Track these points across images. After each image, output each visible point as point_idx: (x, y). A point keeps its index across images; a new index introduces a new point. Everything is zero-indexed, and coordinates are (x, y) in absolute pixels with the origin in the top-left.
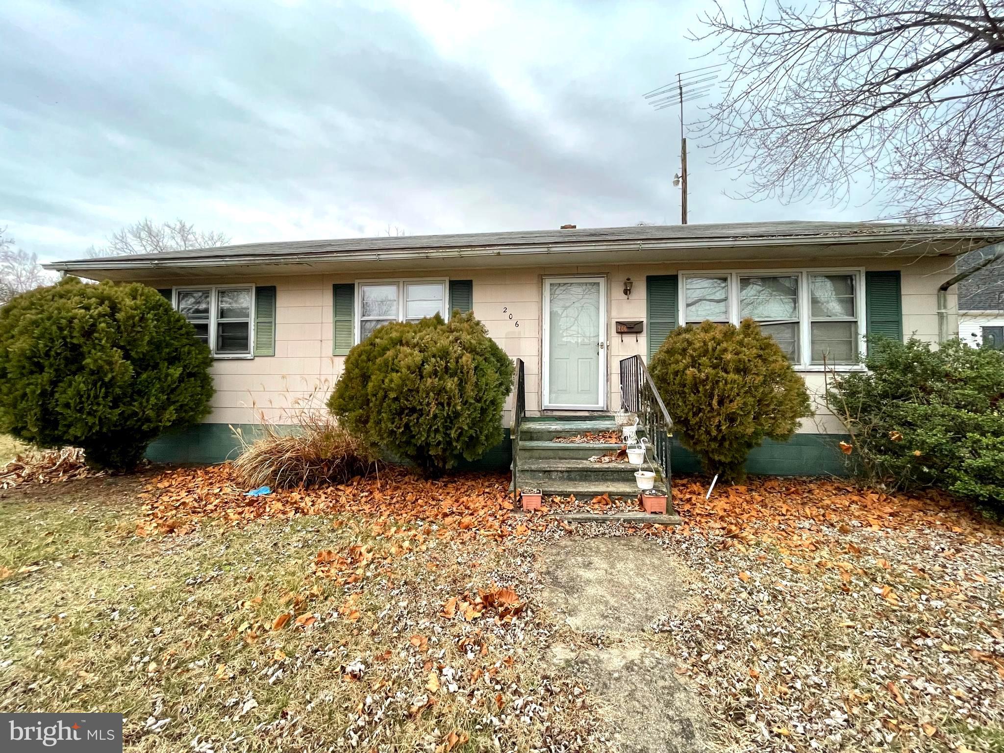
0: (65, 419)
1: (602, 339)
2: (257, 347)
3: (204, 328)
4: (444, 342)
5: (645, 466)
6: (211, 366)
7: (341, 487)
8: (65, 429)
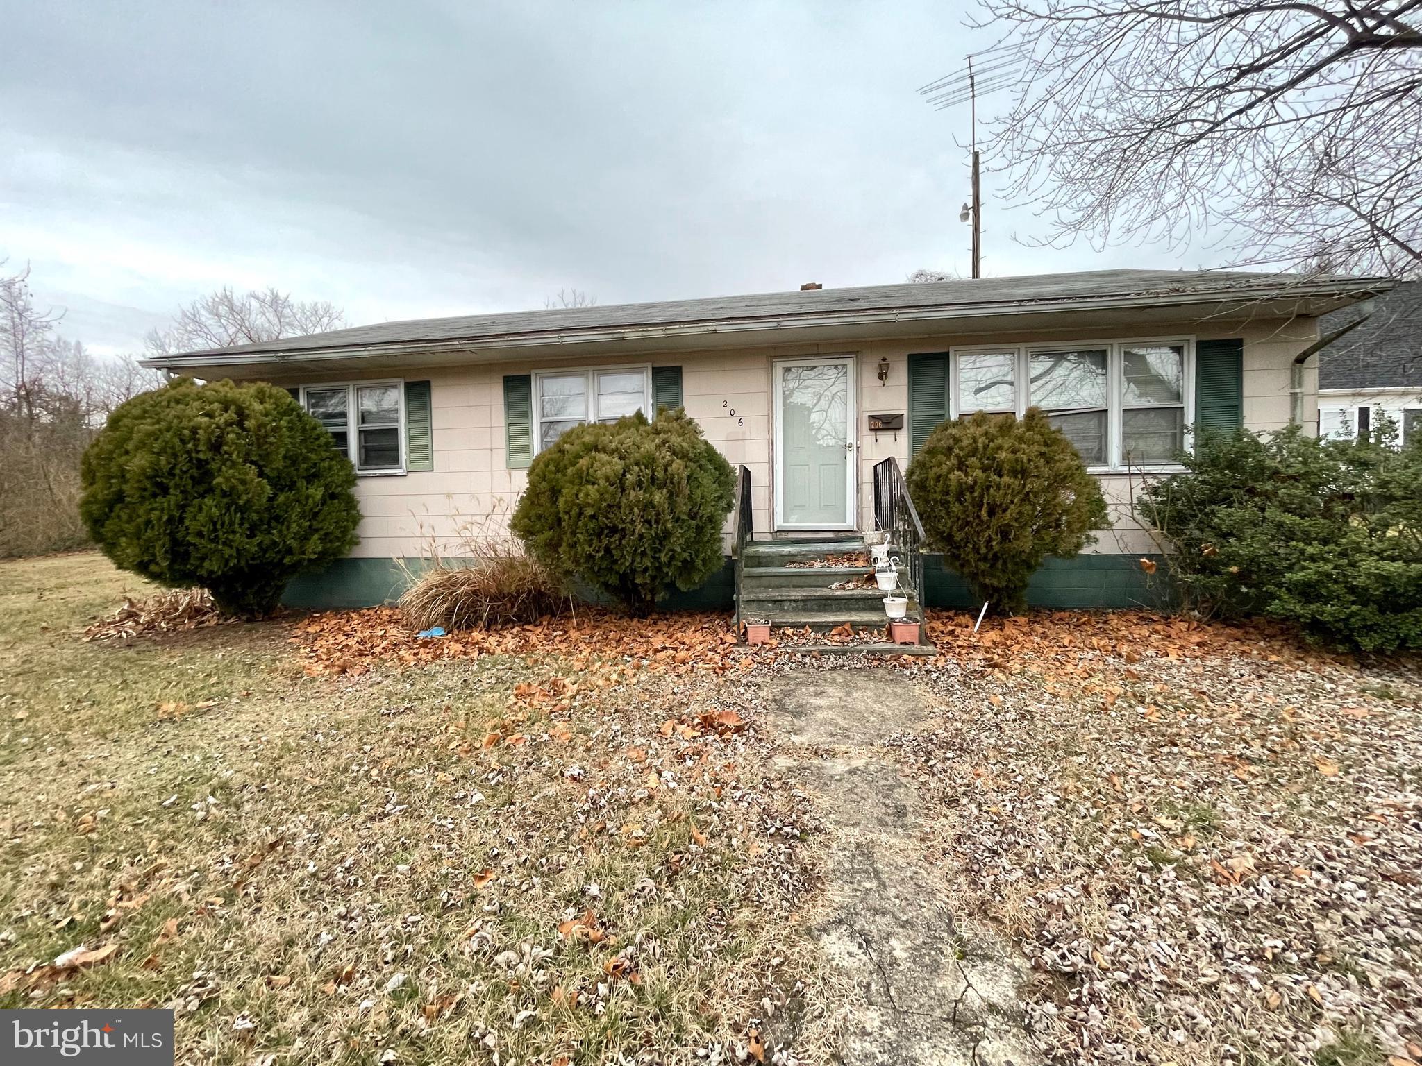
0: (198, 549)
1: (851, 439)
2: (411, 459)
3: (342, 438)
4: (649, 446)
5: (898, 591)
6: (355, 485)
7: (529, 627)
8: (198, 563)
